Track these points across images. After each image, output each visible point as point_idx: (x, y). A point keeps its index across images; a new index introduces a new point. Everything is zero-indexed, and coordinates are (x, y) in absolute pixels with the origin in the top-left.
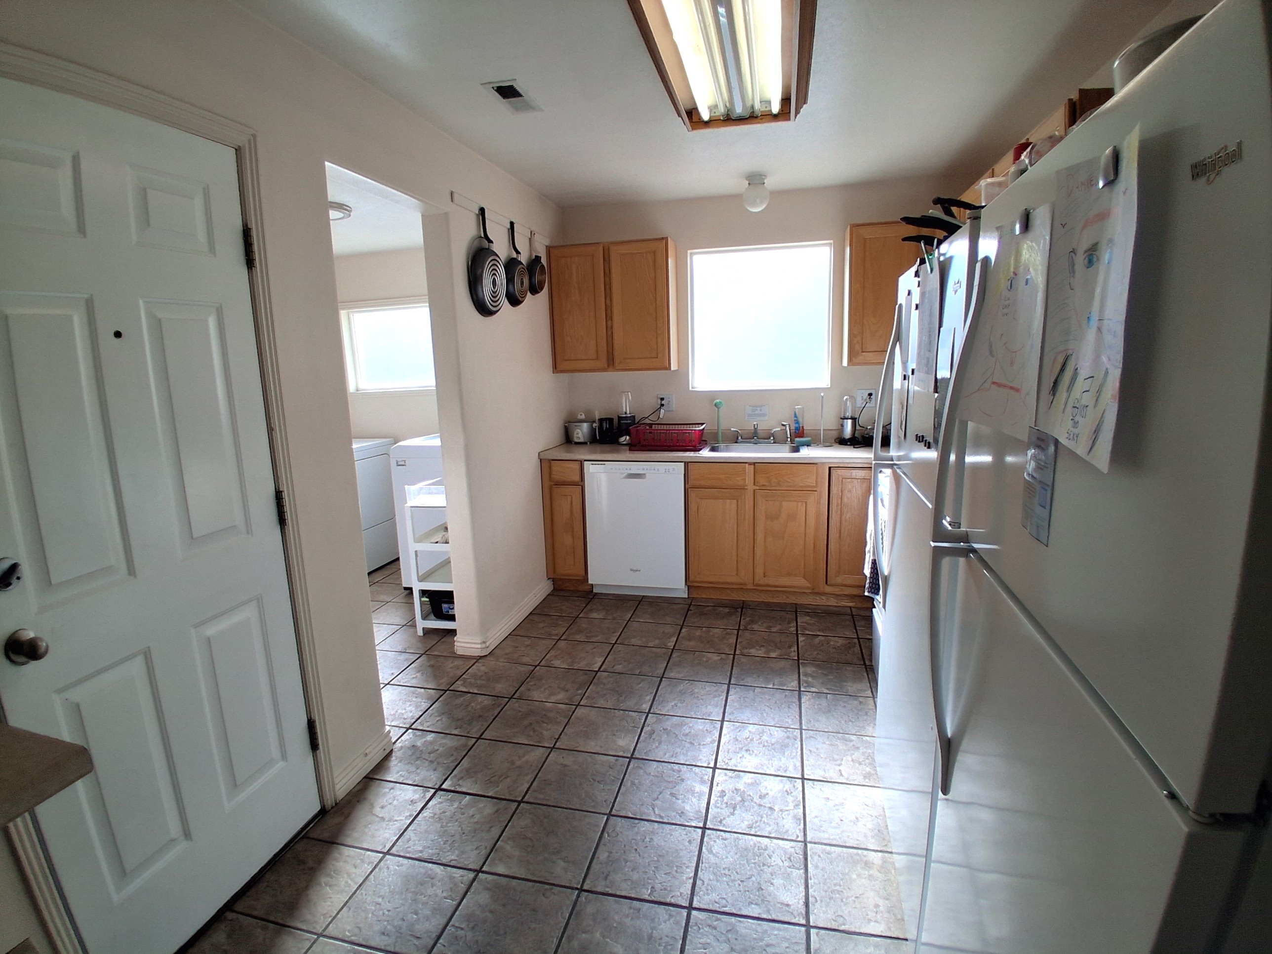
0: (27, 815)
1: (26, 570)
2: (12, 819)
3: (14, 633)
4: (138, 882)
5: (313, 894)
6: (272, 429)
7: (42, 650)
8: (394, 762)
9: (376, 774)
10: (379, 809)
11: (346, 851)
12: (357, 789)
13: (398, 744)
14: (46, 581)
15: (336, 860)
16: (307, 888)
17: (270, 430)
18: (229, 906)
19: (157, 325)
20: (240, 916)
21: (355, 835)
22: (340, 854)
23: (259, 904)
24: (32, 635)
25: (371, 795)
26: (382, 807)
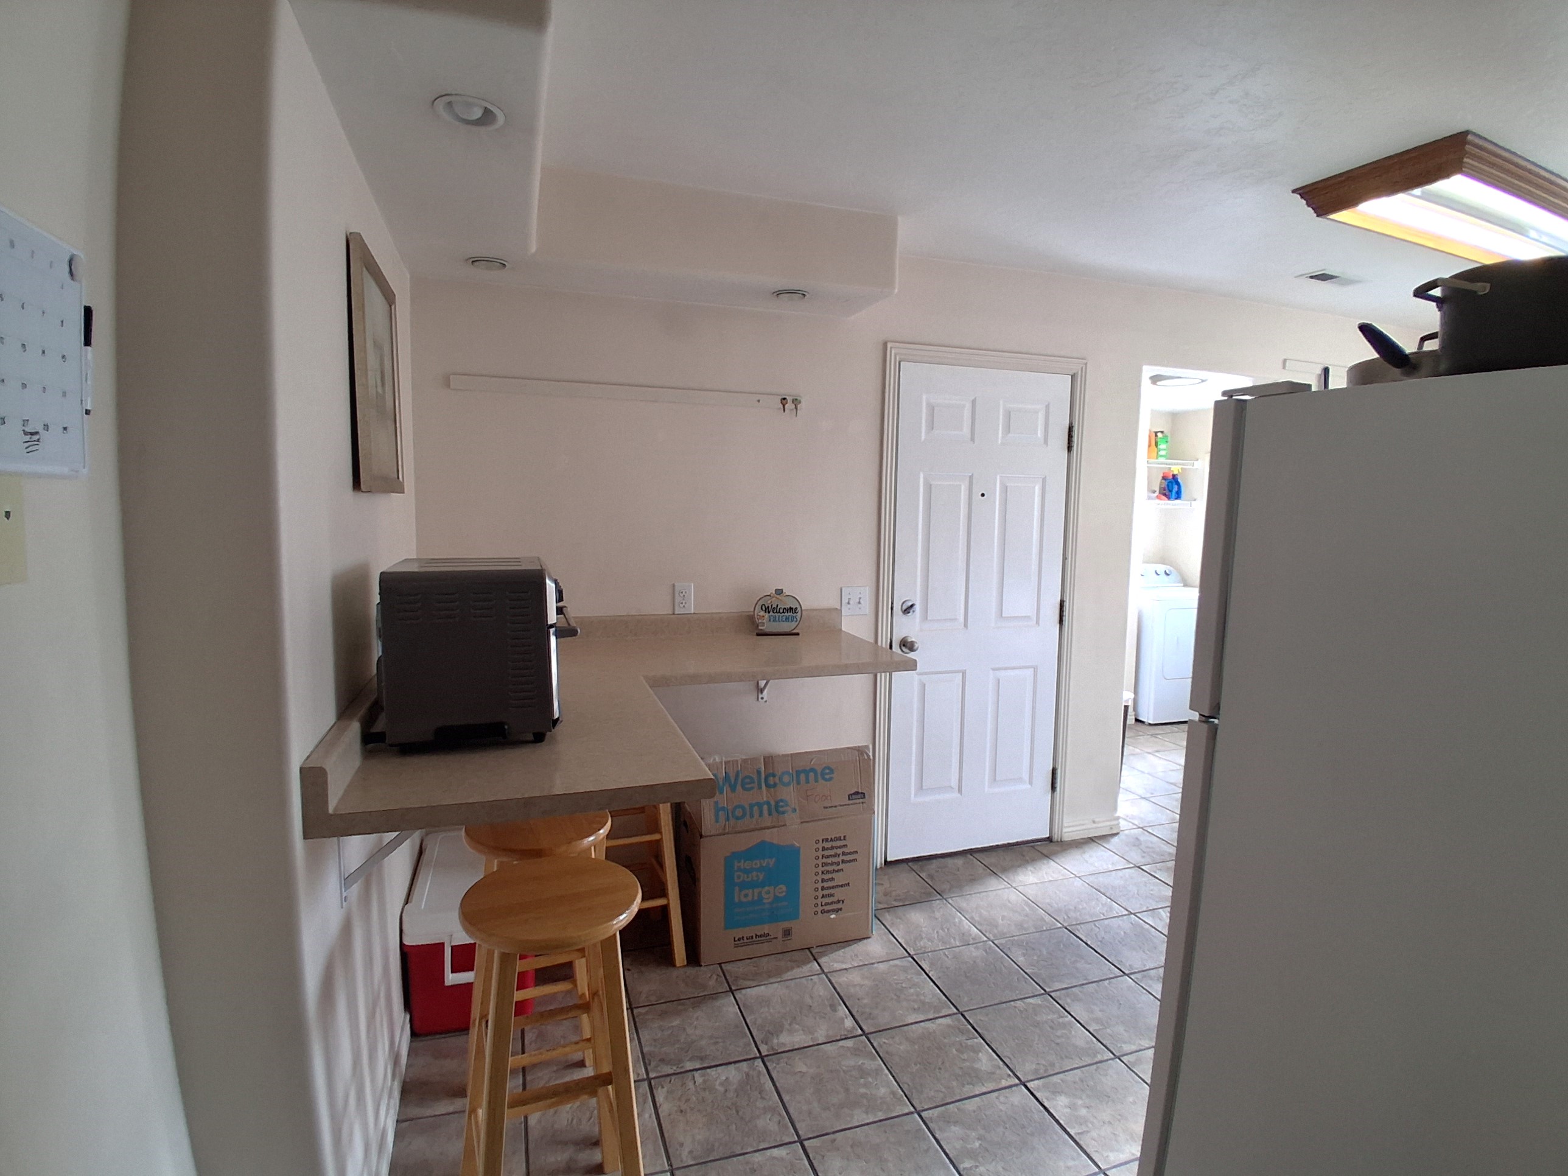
0: (888, 674)
1: (917, 608)
2: (881, 672)
3: (906, 637)
4: (927, 798)
5: (1019, 870)
6: (1066, 559)
7: (915, 648)
8: (1115, 840)
9: (1098, 840)
10: (1088, 856)
11: (1052, 863)
12: (1080, 841)
13: (1126, 832)
14: (925, 617)
15: (1043, 863)
16: (1019, 866)
17: (1065, 559)
18: (971, 852)
19: (1005, 489)
20: (975, 859)
21: (1063, 859)
22: (1048, 863)
23: (988, 859)
24: (913, 640)
25: (1086, 848)
26: (1090, 856)
